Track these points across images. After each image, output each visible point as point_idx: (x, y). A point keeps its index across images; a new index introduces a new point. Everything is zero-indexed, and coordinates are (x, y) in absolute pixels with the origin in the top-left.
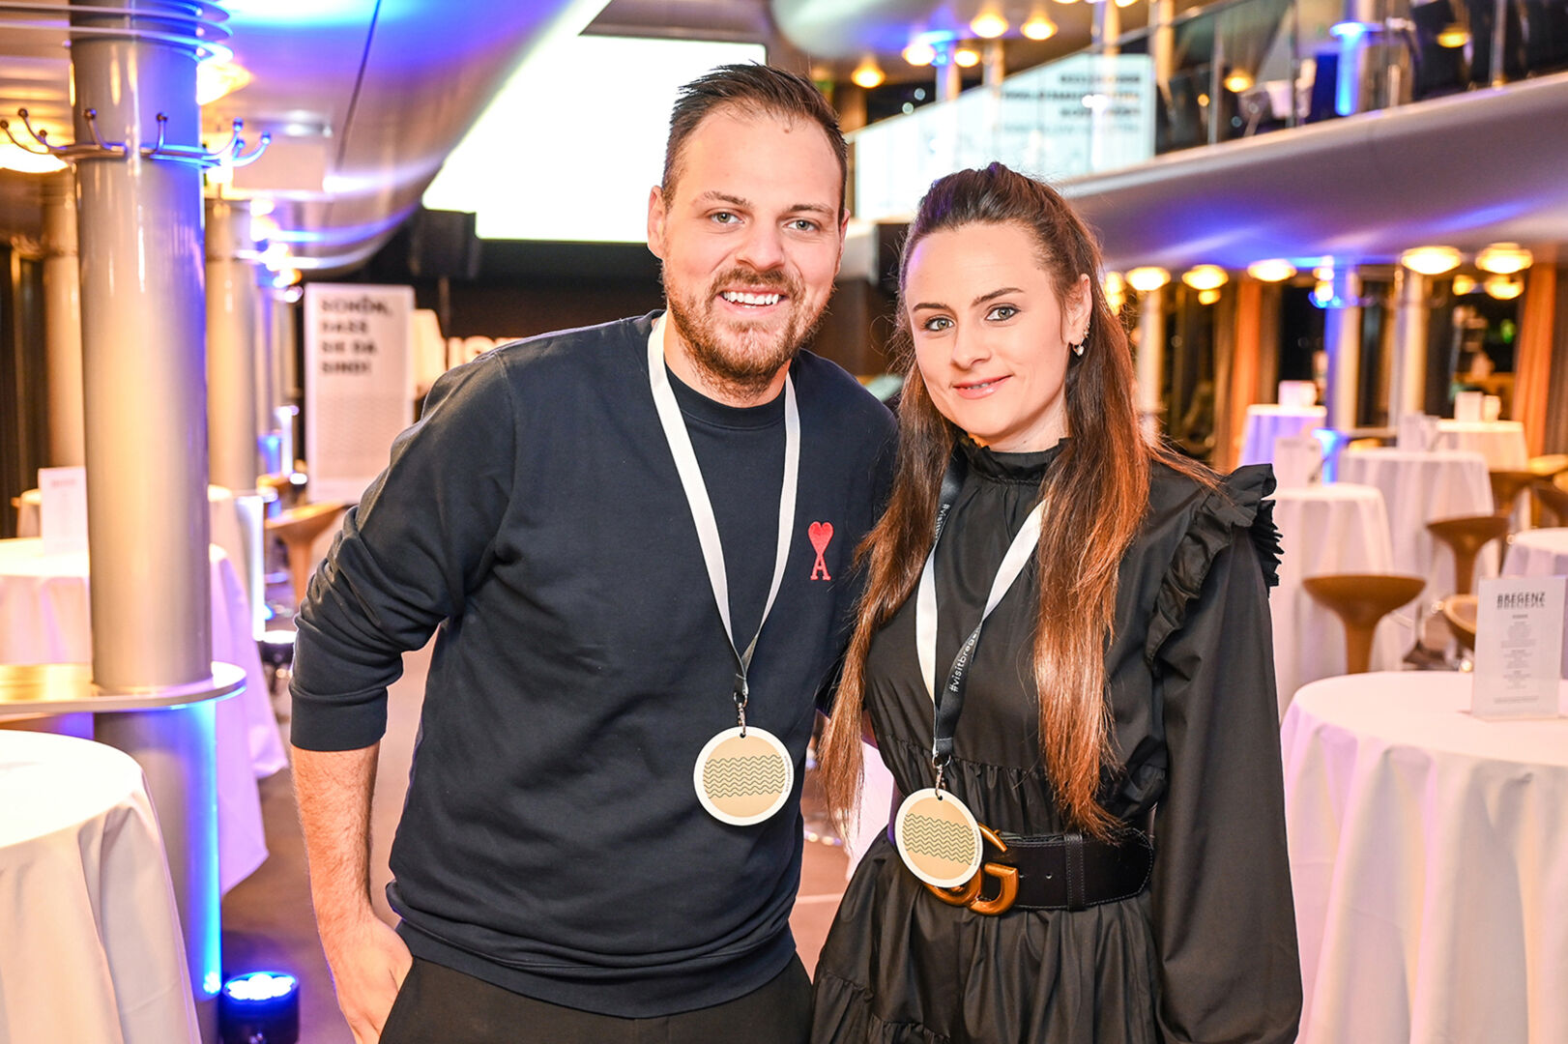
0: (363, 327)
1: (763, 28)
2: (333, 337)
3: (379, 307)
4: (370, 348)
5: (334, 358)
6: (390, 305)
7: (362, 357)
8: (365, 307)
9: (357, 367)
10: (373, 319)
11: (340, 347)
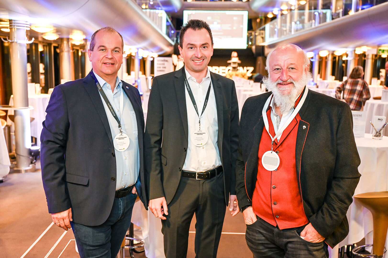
0: (164, 64)
1: (248, 7)
2: (159, 66)
3: (167, 61)
4: (165, 68)
5: (159, 69)
6: (169, 61)
7: (164, 69)
8: (164, 61)
9: (163, 71)
10: (166, 63)
11: (160, 67)
